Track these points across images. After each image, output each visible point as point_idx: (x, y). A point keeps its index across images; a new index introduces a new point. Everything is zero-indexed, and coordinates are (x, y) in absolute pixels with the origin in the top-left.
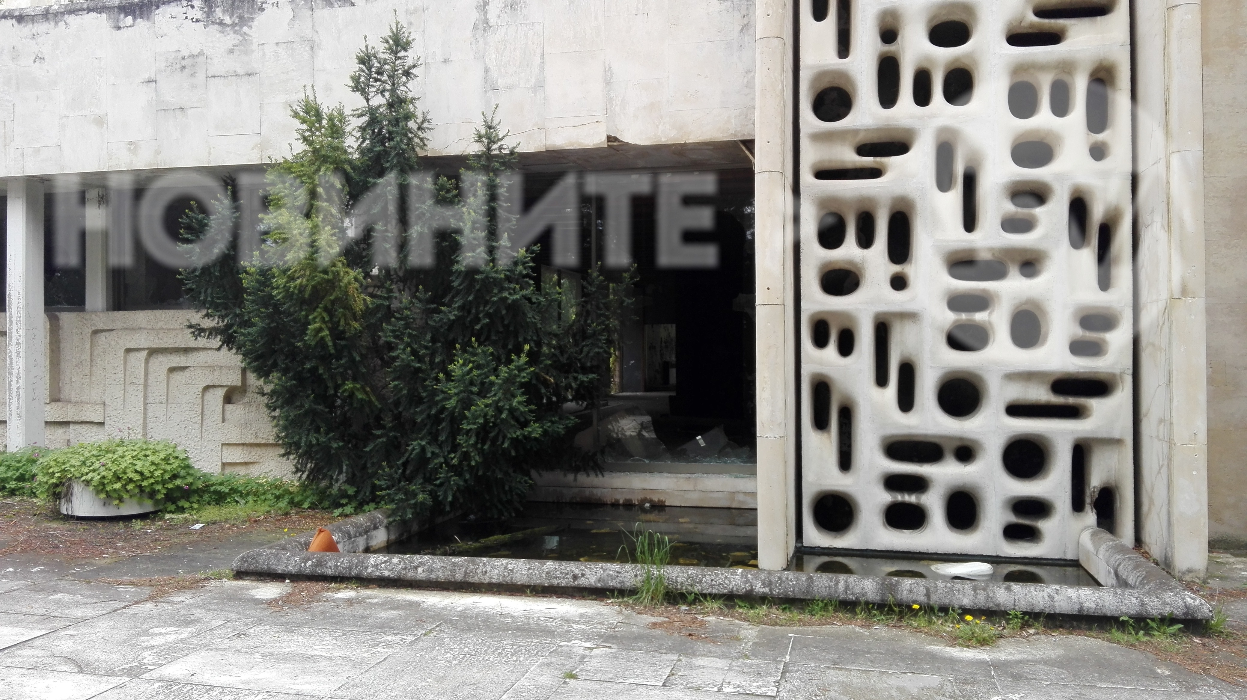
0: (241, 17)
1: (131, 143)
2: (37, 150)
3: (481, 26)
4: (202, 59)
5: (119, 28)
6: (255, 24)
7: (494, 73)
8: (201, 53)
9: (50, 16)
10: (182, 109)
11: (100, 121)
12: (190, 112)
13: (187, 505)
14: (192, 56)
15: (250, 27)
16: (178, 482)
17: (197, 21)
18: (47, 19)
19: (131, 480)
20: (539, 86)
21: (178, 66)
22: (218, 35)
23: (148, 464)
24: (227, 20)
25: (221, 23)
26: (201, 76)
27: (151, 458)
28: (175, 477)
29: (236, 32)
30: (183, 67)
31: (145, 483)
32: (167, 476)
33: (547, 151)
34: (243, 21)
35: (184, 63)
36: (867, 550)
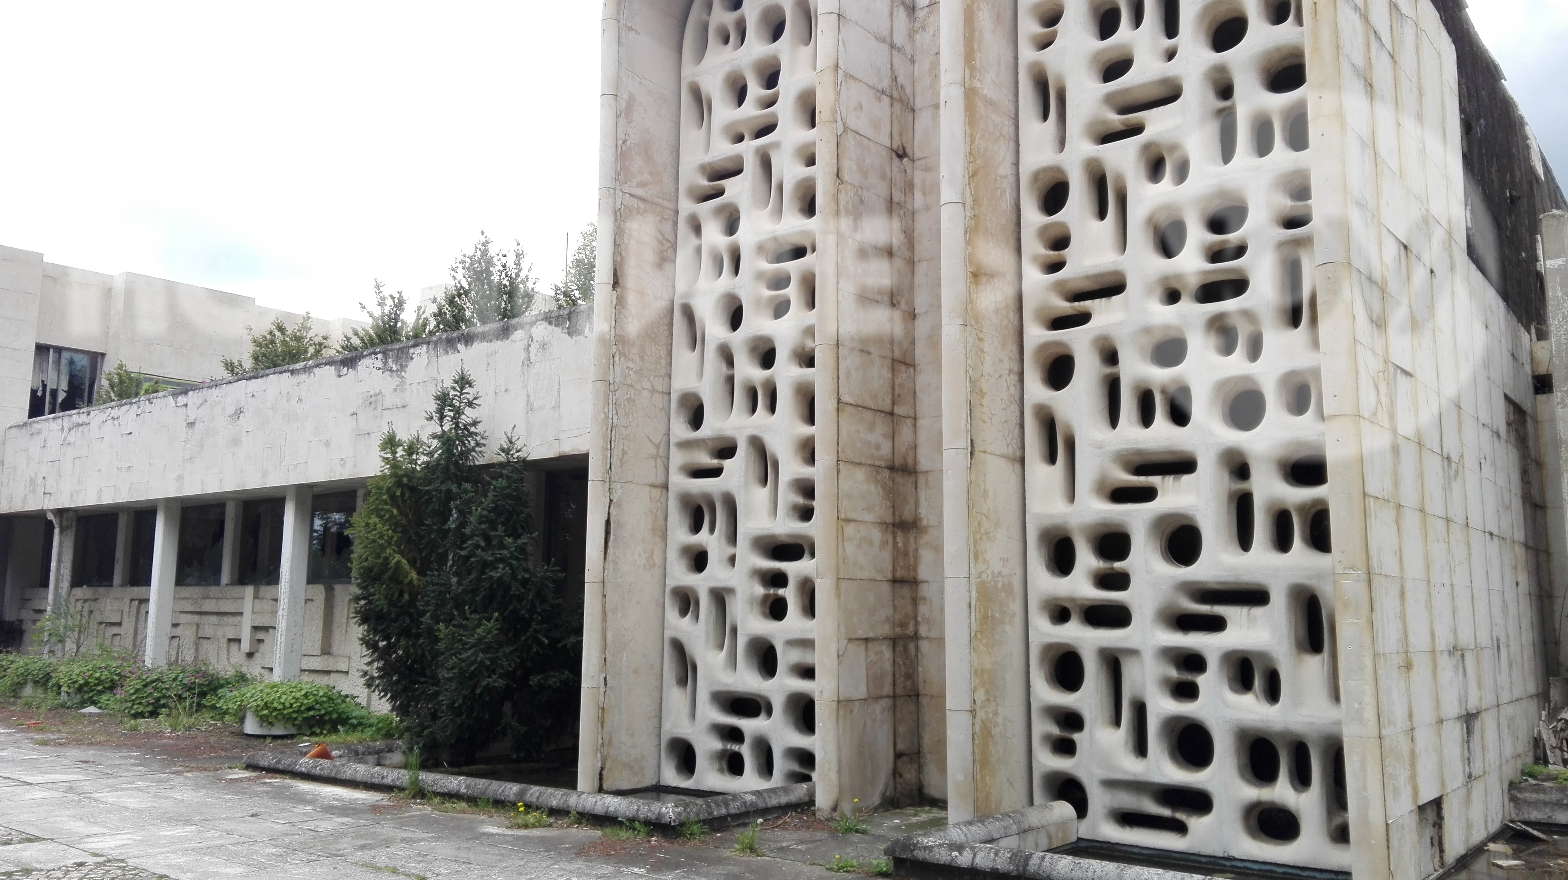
0: (401, 365)
1: (342, 459)
2: (296, 466)
3: (526, 363)
4: (380, 396)
5: (340, 376)
6: (408, 369)
7: (532, 398)
8: (380, 393)
9: (307, 369)
10: (369, 433)
11: (328, 444)
12: (372, 435)
13: (318, 731)
14: (375, 395)
15: (405, 372)
16: (311, 713)
17: (379, 369)
18: (305, 372)
19: (275, 709)
20: (557, 407)
21: (368, 402)
22: (389, 379)
23: (290, 698)
24: (394, 368)
25: (391, 370)
26: (379, 409)
27: (293, 694)
28: (310, 709)
29: (398, 376)
30: (371, 403)
31: (285, 712)
32: (303, 708)
33: (560, 457)
34: (403, 368)
35: (371, 400)
36: (698, 790)
